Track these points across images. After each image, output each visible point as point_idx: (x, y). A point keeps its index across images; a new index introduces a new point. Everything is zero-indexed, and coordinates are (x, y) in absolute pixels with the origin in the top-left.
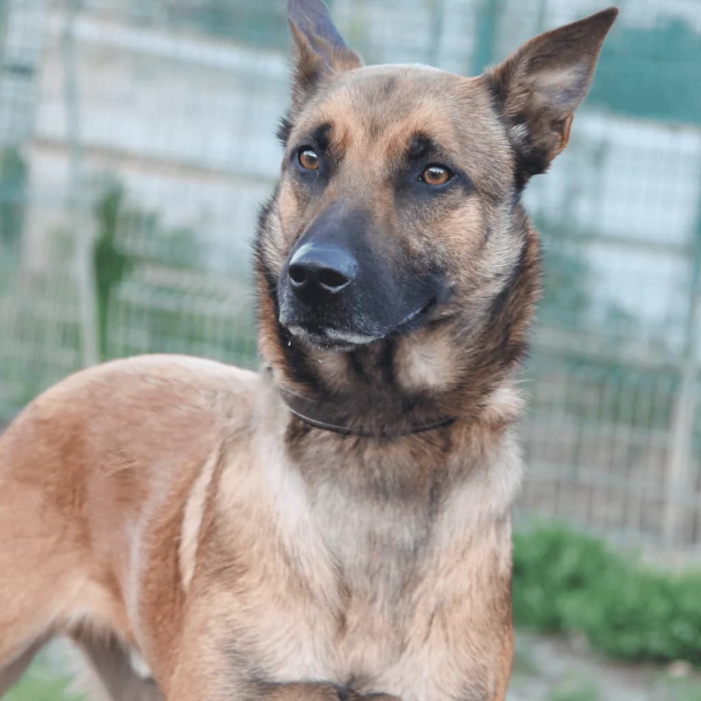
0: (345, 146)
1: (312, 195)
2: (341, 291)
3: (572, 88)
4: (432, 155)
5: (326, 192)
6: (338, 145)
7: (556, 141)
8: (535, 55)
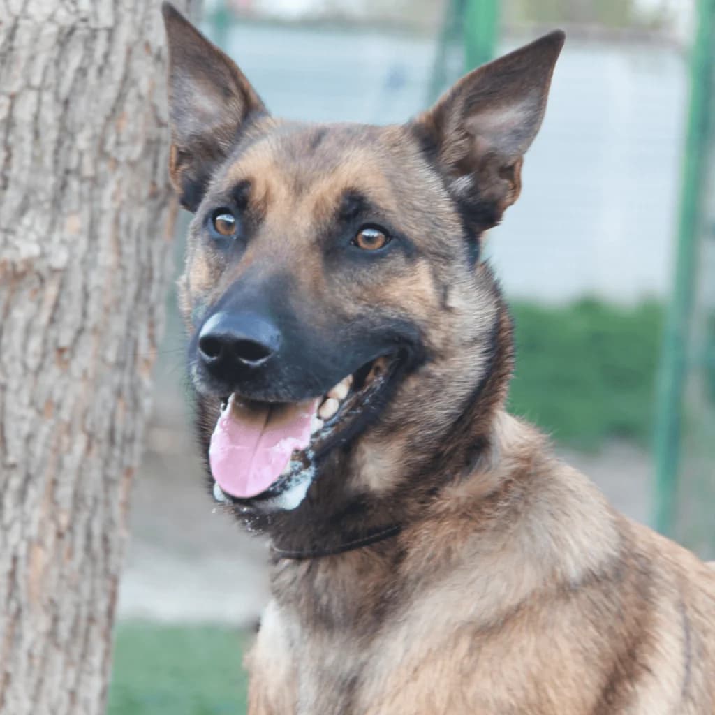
0: (266, 205)
1: (227, 262)
2: (262, 365)
3: (521, 128)
4: (367, 215)
5: (243, 258)
6: (258, 204)
7: (506, 190)
8: (471, 94)
